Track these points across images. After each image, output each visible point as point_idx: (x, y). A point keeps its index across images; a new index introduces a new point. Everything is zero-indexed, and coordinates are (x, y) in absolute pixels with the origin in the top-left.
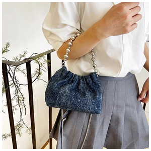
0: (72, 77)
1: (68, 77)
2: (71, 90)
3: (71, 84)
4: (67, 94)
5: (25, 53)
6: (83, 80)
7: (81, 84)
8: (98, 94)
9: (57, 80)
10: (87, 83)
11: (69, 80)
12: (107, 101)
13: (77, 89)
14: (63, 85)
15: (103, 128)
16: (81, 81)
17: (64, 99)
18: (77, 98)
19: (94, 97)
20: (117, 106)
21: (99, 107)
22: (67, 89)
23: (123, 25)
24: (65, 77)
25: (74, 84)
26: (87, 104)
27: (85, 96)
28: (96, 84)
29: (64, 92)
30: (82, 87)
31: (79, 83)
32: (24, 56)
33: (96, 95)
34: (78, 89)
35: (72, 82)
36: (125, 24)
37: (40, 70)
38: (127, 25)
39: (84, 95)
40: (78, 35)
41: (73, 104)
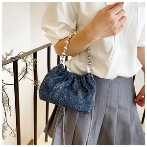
0: (67, 75)
1: (64, 74)
2: (65, 87)
3: (65, 81)
4: (60, 90)
5: (12, 51)
6: (78, 80)
7: (75, 83)
8: (91, 94)
9: (53, 75)
10: (81, 83)
11: (65, 77)
12: (100, 102)
13: (70, 87)
14: (58, 81)
15: (95, 129)
16: (76, 80)
17: (57, 95)
18: (69, 96)
19: (86, 97)
20: (110, 108)
21: (89, 107)
22: (61, 86)
23: (112, 30)
24: (61, 74)
25: (69, 82)
26: (78, 103)
27: (77, 95)
28: (89, 85)
29: (58, 88)
30: (76, 86)
31: (73, 82)
32: (10, 54)
33: (88, 95)
34: (72, 88)
35: (67, 79)
36: (113, 29)
37: (26, 69)
38: (115, 29)
39: (76, 93)
40: (75, 33)
41: (65, 100)
